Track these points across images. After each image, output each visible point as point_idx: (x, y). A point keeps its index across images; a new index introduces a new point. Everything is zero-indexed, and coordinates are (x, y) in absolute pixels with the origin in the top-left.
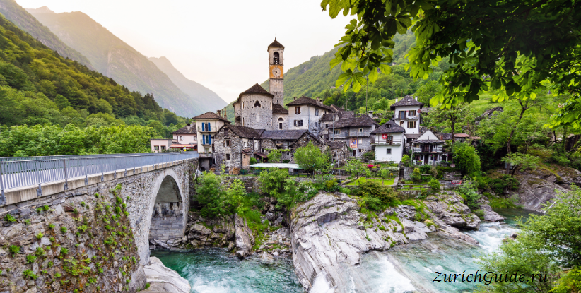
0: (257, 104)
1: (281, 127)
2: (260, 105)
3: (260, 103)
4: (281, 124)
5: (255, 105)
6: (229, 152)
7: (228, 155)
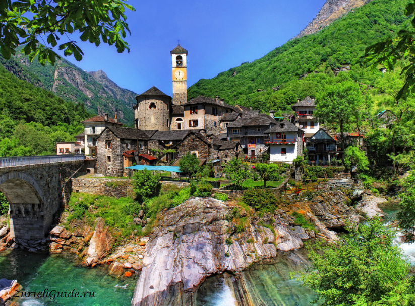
0: (152, 105)
1: (179, 127)
2: (155, 107)
3: (156, 104)
4: (179, 125)
5: (150, 107)
6: (110, 154)
7: (109, 157)
